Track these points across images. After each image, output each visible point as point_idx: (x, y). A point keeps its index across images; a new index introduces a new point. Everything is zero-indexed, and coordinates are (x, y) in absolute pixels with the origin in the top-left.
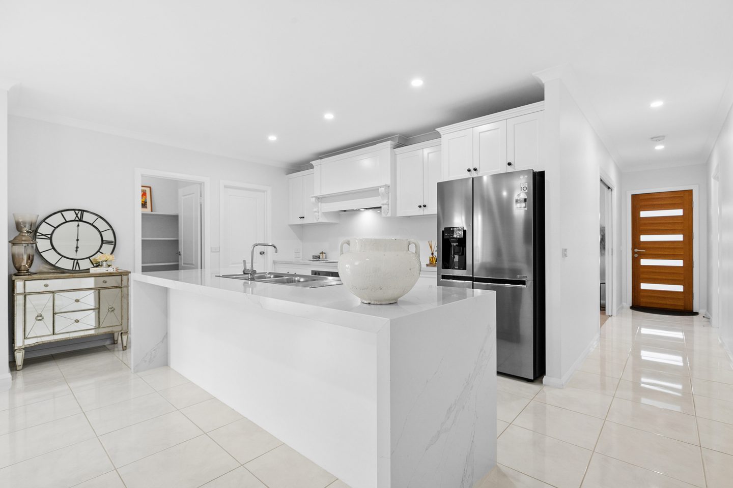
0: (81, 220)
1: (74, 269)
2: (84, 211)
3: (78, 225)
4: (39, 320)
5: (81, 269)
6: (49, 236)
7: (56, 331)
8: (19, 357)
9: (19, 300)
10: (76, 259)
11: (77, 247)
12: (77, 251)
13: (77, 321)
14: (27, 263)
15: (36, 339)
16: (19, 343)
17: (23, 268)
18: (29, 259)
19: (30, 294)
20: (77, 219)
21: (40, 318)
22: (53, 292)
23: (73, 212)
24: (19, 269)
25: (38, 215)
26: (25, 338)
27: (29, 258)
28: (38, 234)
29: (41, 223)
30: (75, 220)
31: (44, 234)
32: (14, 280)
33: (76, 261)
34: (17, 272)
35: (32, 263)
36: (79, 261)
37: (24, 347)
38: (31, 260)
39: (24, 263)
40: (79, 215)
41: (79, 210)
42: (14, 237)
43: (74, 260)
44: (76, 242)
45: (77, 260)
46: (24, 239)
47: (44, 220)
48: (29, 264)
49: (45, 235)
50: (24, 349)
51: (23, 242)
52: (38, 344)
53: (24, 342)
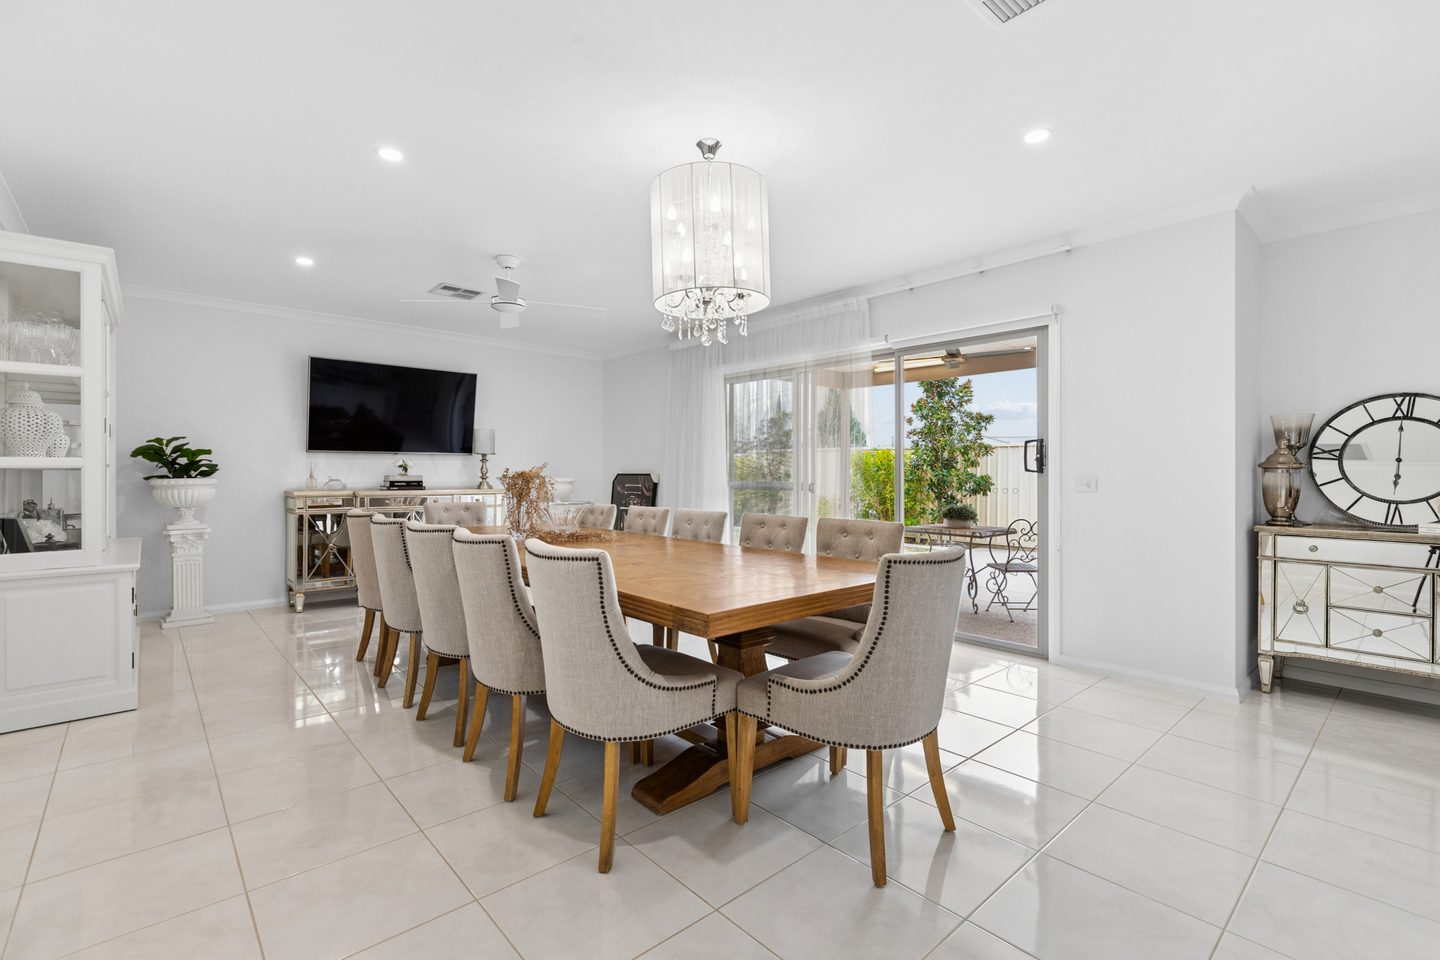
0: (1408, 417)
1: (1389, 523)
2: (1416, 395)
3: (1401, 429)
4: (1298, 612)
5: (1404, 524)
6: (1337, 453)
7: (1332, 642)
8: (1266, 668)
9: (1265, 568)
10: (1394, 502)
11: (1398, 476)
12: (1396, 484)
13: (1378, 633)
14: (1286, 503)
15: (1293, 645)
16: (1265, 644)
17: (1280, 512)
18: (1290, 496)
19: (1284, 560)
20: (1399, 414)
21: (1301, 607)
22: (1327, 564)
23: (1392, 399)
24: (1273, 514)
25: (1314, 415)
26: (1275, 638)
27: (1289, 494)
28: (1316, 450)
29: (1322, 429)
30: (1394, 418)
31: (1326, 449)
32: (1257, 533)
33: (1393, 506)
34: (1270, 518)
35: (1296, 504)
36: (1400, 506)
37: (1272, 653)
38: (1294, 496)
39: (1281, 503)
40: (1404, 407)
41: (1404, 395)
42: (1267, 456)
43: (1390, 502)
44: (1396, 463)
45: (1397, 503)
46: (1281, 459)
47: (1328, 424)
48: (1289, 505)
49: (1330, 452)
50: (1274, 657)
51: (1279, 466)
52: (1297, 655)
53: (1273, 645)
